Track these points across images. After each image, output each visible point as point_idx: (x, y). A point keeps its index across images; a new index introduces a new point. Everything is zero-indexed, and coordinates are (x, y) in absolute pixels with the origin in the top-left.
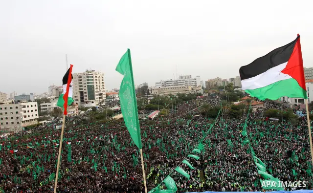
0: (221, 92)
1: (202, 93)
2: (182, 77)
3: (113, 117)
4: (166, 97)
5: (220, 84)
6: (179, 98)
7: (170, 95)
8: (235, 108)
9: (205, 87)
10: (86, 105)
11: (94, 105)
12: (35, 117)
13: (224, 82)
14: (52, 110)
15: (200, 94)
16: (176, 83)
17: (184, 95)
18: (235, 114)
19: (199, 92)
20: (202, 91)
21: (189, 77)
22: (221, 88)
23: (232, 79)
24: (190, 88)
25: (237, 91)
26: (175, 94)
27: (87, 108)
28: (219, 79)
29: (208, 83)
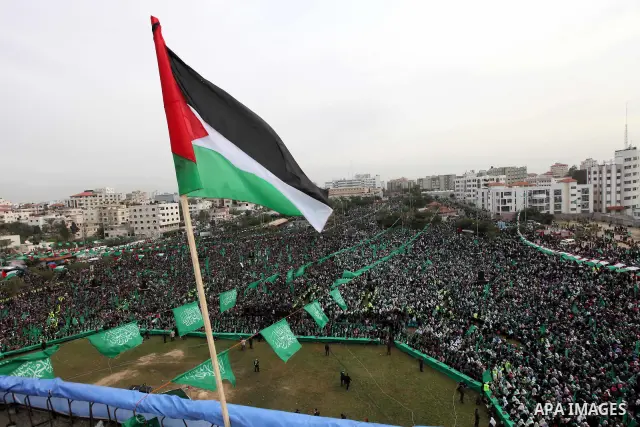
0: (405, 196)
1: (382, 196)
2: (358, 176)
3: (270, 224)
4: (336, 200)
5: (405, 185)
6: (353, 202)
7: (342, 198)
8: (419, 216)
9: (386, 188)
10: (239, 209)
11: (248, 208)
12: (176, 221)
13: (409, 183)
14: (198, 213)
15: (378, 198)
16: (350, 183)
17: (358, 198)
18: (418, 223)
19: (377, 195)
20: (381, 194)
21: (367, 176)
22: (406, 190)
23: (420, 180)
24: (366, 190)
25: (425, 195)
26: (347, 196)
27: (239, 212)
28: (404, 179)
29: (391, 184)
